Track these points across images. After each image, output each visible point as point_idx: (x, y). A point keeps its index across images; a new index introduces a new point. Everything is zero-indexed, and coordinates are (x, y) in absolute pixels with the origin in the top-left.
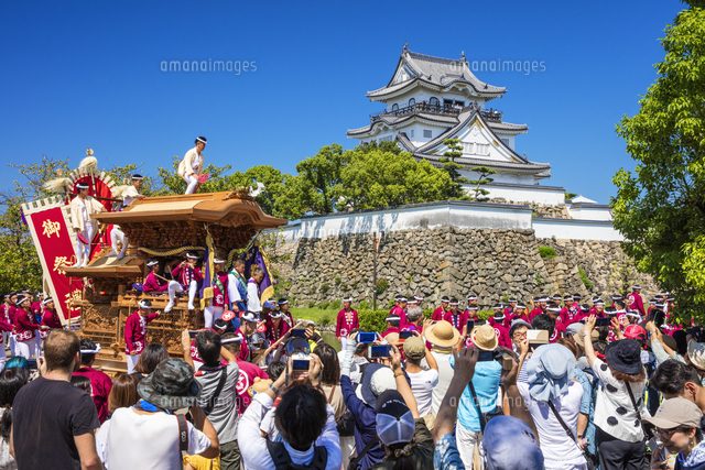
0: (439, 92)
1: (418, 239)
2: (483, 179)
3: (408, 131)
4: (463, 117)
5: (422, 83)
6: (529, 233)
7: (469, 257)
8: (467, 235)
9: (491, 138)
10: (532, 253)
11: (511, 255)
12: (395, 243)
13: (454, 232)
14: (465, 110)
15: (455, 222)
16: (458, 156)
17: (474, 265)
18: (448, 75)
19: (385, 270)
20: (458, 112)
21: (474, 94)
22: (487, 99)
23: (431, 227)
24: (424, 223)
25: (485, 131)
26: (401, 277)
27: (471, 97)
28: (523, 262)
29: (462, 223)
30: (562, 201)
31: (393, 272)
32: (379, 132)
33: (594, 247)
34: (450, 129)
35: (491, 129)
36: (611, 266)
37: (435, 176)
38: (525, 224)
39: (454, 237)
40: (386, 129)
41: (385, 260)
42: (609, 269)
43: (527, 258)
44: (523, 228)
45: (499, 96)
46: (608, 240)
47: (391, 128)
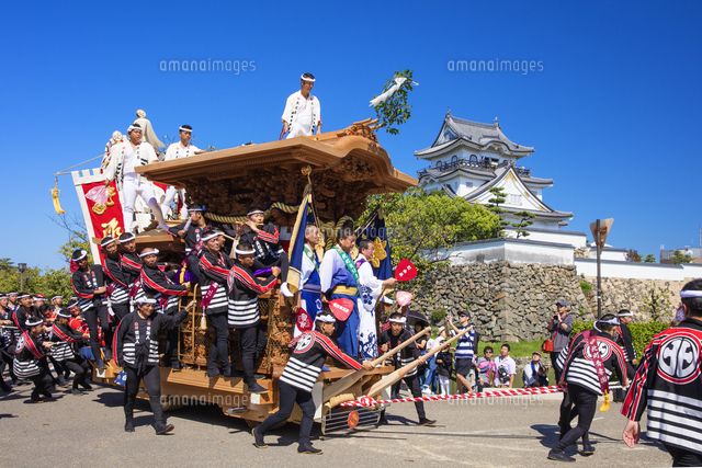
0: (478, 151)
1: (474, 272)
2: (524, 222)
3: (452, 183)
4: (499, 172)
5: (464, 142)
6: (572, 269)
7: (523, 289)
8: (520, 269)
9: (523, 189)
10: (575, 286)
11: (556, 287)
12: (452, 277)
13: (509, 266)
14: (499, 166)
15: (511, 257)
16: (503, 202)
17: (527, 297)
18: (485, 137)
19: (443, 301)
20: (494, 168)
21: (508, 153)
22: (517, 157)
23: (487, 262)
24: (480, 258)
25: (518, 184)
26: (458, 306)
27: (505, 155)
28: (567, 294)
29: (516, 259)
30: (584, 245)
31: (450, 302)
32: (425, 184)
33: (616, 284)
34: (488, 181)
35: (523, 182)
36: (631, 300)
37: (488, 218)
38: (568, 260)
39: (509, 270)
40: (432, 181)
41: (443, 292)
42: (628, 303)
43: (570, 291)
44: (566, 264)
45: (528, 154)
46: (628, 277)
47: (437, 180)
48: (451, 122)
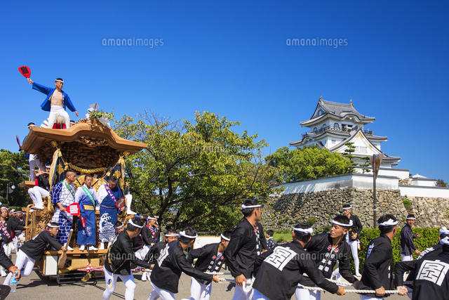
0: (339, 120)
1: (334, 195)
2: (367, 163)
3: (322, 141)
4: (352, 133)
5: (329, 116)
6: (397, 192)
7: (364, 205)
8: (363, 192)
9: (368, 143)
10: (399, 203)
11: (387, 204)
12: (320, 198)
13: (355, 191)
14: (353, 130)
15: (357, 185)
16: (353, 151)
17: (367, 210)
18: (343, 112)
19: (314, 213)
20: (349, 131)
21: (357, 121)
22: (365, 124)
23: (342, 188)
24: (337, 186)
25: (365, 140)
26: (324, 216)
27: (356, 123)
28: (394, 208)
29: (360, 186)
30: (408, 176)
31: (319, 213)
32: (307, 142)
33: (428, 201)
34: (345, 139)
35: (368, 139)
36: (439, 211)
37: (343, 161)
38: (395, 187)
39: (355, 194)
40: (311, 140)
41: (314, 207)
42: (437, 213)
43: (396, 206)
44: (394, 189)
45: (371, 122)
46: (436, 197)
47: (313, 139)
48: (322, 103)
